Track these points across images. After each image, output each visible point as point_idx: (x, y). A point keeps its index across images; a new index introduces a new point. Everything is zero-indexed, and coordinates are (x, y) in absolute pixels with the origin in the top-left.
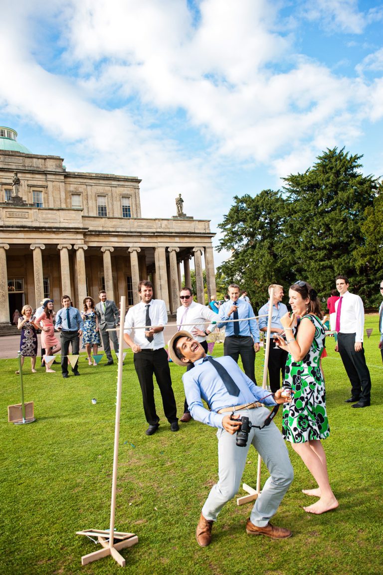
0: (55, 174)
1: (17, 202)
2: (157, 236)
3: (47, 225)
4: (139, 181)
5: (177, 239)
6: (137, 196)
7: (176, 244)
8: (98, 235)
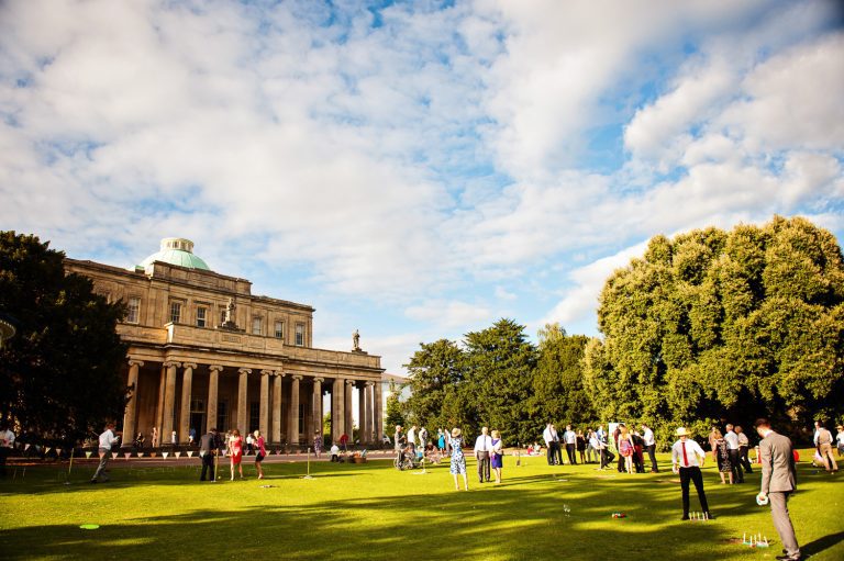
0: (244, 297)
1: (231, 327)
2: (338, 369)
3: (254, 351)
4: (312, 310)
5: (354, 373)
6: (309, 324)
7: (354, 376)
8: (291, 363)
